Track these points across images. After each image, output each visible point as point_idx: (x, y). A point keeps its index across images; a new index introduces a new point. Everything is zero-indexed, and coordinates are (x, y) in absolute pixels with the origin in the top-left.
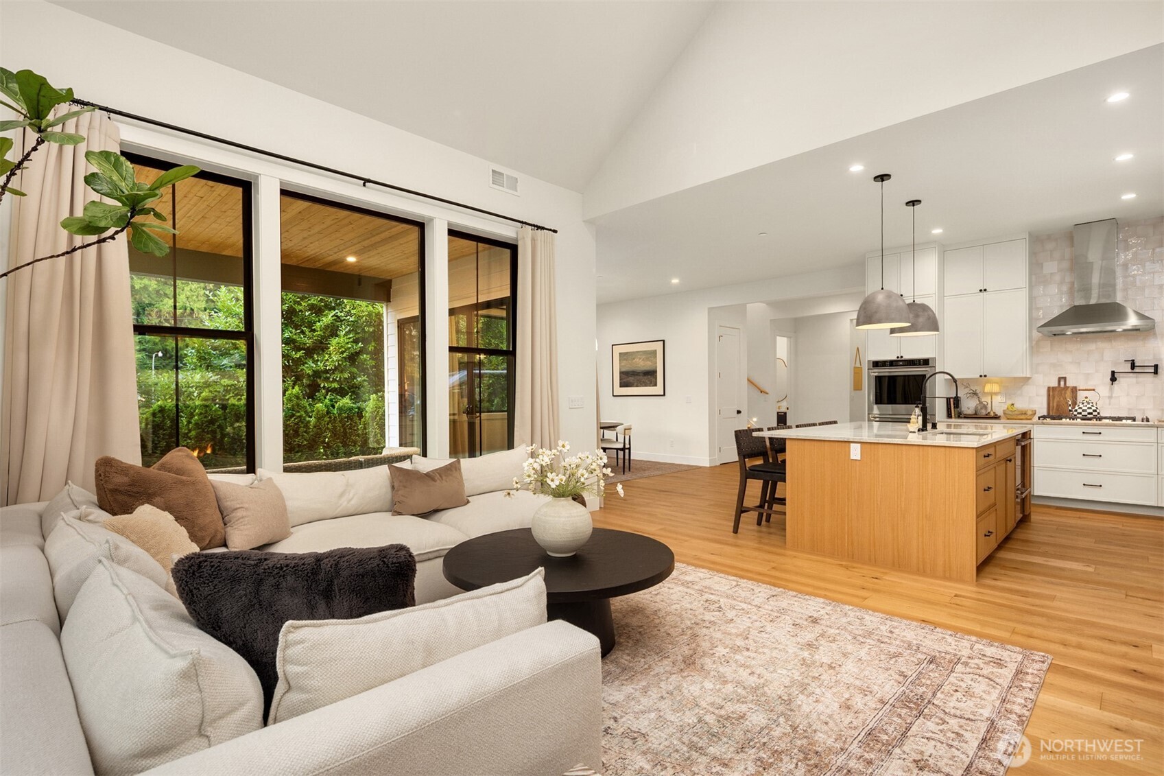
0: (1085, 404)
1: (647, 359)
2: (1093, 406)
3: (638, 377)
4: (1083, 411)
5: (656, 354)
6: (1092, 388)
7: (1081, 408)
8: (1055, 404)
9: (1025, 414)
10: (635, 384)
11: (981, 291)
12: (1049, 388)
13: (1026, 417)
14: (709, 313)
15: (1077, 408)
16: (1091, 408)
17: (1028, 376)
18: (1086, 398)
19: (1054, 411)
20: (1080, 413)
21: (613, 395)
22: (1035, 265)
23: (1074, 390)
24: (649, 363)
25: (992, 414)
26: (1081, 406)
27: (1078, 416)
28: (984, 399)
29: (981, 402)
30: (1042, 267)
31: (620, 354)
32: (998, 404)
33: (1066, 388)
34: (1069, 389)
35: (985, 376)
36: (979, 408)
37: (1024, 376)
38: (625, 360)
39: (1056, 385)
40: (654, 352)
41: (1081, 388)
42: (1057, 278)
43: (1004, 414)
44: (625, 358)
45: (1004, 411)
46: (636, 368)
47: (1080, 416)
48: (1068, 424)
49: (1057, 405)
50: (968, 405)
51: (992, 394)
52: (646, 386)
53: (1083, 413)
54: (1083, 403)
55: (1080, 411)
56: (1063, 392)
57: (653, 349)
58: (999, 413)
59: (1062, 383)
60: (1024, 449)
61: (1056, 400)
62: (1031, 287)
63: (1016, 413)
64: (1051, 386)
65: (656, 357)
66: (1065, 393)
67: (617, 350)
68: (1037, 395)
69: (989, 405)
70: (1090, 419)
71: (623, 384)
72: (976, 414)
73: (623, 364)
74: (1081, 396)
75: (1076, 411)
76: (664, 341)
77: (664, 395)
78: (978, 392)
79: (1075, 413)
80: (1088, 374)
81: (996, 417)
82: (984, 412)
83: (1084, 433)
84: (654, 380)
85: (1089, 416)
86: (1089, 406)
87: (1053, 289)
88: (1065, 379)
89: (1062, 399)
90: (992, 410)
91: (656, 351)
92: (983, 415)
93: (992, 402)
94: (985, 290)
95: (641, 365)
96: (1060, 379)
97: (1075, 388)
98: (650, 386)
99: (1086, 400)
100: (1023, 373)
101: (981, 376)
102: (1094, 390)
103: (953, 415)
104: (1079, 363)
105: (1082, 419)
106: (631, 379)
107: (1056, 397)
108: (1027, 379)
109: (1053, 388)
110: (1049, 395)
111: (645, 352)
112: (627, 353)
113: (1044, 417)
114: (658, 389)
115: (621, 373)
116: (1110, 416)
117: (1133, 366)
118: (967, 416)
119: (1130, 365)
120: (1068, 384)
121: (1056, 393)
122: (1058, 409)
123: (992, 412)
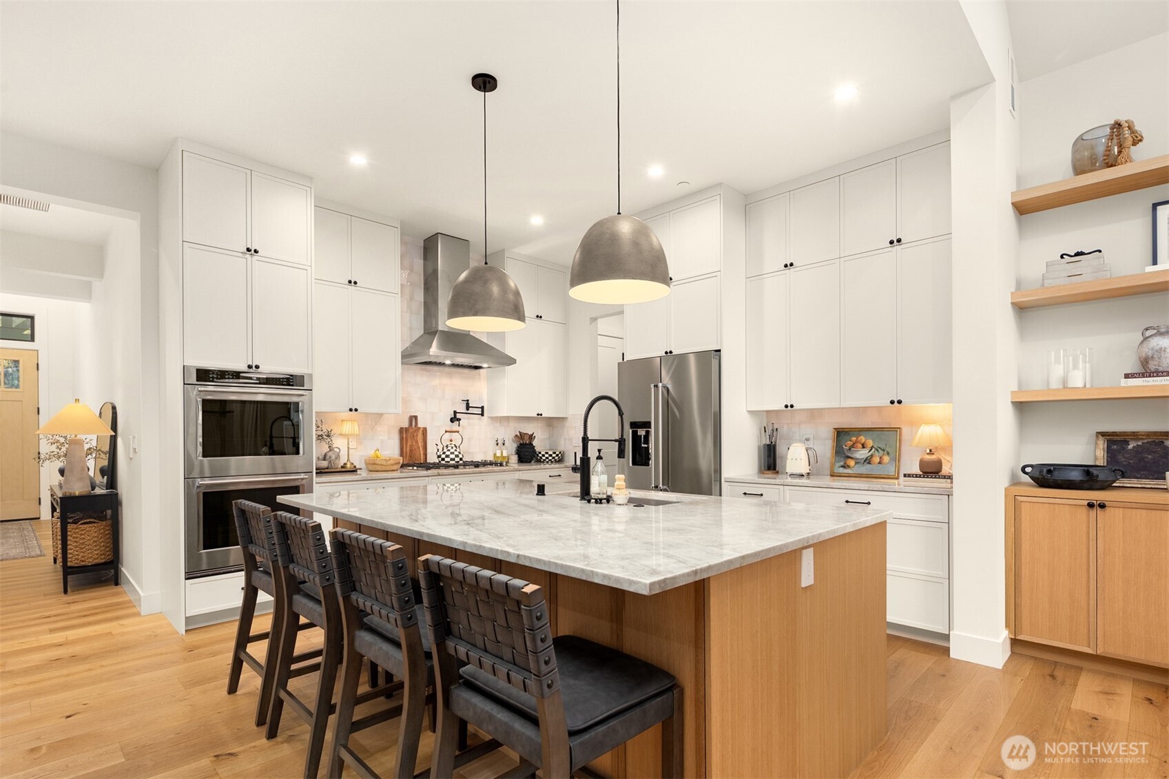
0: (448, 448)
2: (456, 450)
8: (408, 449)
11: (350, 282)
12: (401, 429)
16: (453, 453)
18: (451, 440)
19: (408, 458)
20: (444, 459)
23: (425, 432)
25: (349, 466)
26: (445, 450)
29: (331, 449)
33: (417, 429)
34: (421, 431)
35: (356, 410)
36: (347, 458)
39: (407, 425)
43: (364, 464)
45: (363, 460)
47: (444, 462)
49: (410, 451)
51: (349, 436)
53: (447, 459)
55: (443, 456)
56: (414, 434)
58: (359, 464)
59: (413, 423)
61: (408, 444)
64: (403, 427)
66: (417, 435)
68: (389, 440)
69: (343, 454)
72: (343, 467)
74: (430, 437)
75: (440, 456)
80: (434, 413)
81: (356, 470)
85: (451, 462)
86: (452, 450)
88: (416, 417)
89: (414, 443)
93: (348, 448)
94: (355, 283)
96: (411, 418)
97: (426, 429)
99: (451, 444)
101: (351, 410)
102: (458, 432)
104: (426, 400)
107: (409, 440)
109: (405, 429)
110: (401, 439)
116: (472, 461)
117: (468, 407)
118: (323, 471)
119: (465, 405)
120: (419, 425)
121: (409, 435)
122: (411, 456)
123: (348, 463)
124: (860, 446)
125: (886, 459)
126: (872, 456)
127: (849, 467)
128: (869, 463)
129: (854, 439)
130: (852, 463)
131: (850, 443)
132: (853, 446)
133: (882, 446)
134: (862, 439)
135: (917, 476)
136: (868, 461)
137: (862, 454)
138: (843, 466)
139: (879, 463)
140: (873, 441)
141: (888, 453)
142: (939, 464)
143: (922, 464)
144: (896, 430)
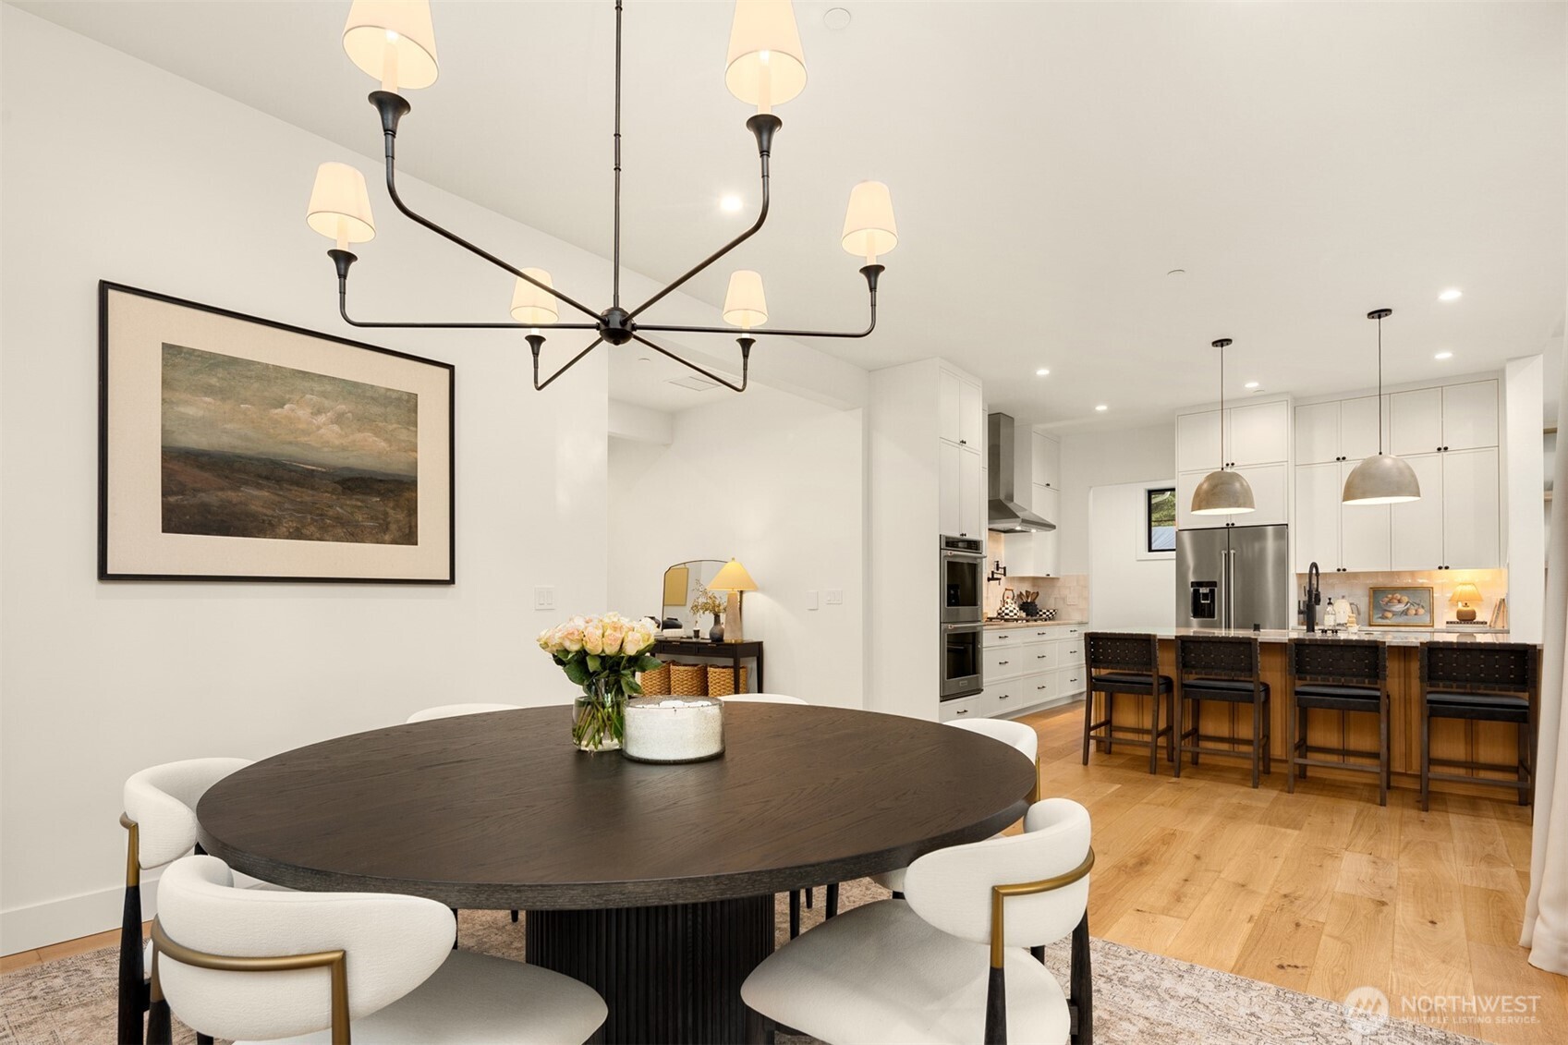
3: (307, 496)
77: (452, 581)
84: (402, 515)
114: (425, 557)
124: (1396, 601)
125: (1421, 611)
126: (1408, 609)
127: (1387, 618)
128: (1406, 614)
129: (1390, 596)
130: (1390, 615)
131: (1387, 599)
132: (1390, 601)
133: (1418, 601)
134: (1398, 596)
135: (1454, 623)
136: (1405, 613)
137: (1399, 608)
138: (1380, 618)
139: (1416, 614)
140: (1409, 597)
141: (1423, 607)
142: (1473, 614)
143: (1460, 614)
144: (1430, 590)
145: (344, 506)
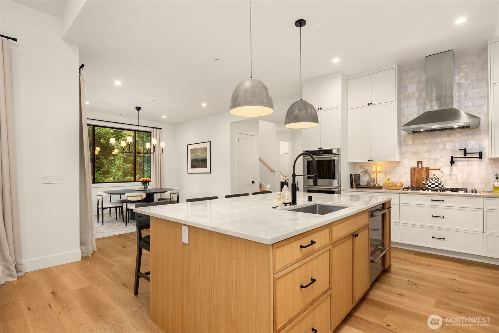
0: (434, 179)
1: (203, 152)
2: (438, 181)
3: (199, 163)
4: (432, 184)
5: (207, 149)
6: (438, 168)
7: (431, 182)
8: (415, 179)
9: (396, 186)
10: (197, 167)
11: (368, 104)
12: (411, 168)
13: (396, 188)
14: (231, 125)
15: (428, 182)
16: (437, 182)
17: (398, 160)
18: (434, 175)
19: (415, 184)
20: (430, 186)
21: (188, 173)
22: (401, 88)
23: (428, 170)
24: (204, 155)
25: (377, 185)
26: (431, 181)
27: (429, 187)
28: (373, 176)
29: (370, 178)
30: (407, 88)
31: (191, 149)
32: (381, 180)
33: (422, 168)
34: (424, 169)
35: (372, 160)
36: (369, 181)
37: (395, 160)
38: (193, 153)
39: (416, 166)
40: (206, 148)
41: (432, 168)
42: (416, 95)
43: (384, 185)
44: (193, 152)
45: (383, 183)
46: (198, 158)
47: (430, 188)
48: (422, 194)
49: (417, 180)
50: (364, 180)
51: (376, 172)
52: (202, 168)
53: (433, 186)
54: (432, 179)
55: (430, 184)
56: (420, 171)
57: (205, 147)
58: (381, 185)
59: (420, 165)
60: (384, 215)
61: (416, 177)
62: (400, 101)
63: (390, 185)
64: (413, 167)
65: (207, 151)
66: (422, 172)
67: (190, 147)
68: (404, 174)
69: (375, 180)
70: (437, 190)
71: (193, 167)
72: (368, 185)
73: (192, 155)
74: (432, 173)
75: (428, 184)
76: (210, 142)
77: (210, 173)
78: (369, 171)
79: (427, 186)
80: (437, 159)
81: (380, 188)
82: (372, 184)
83: (432, 200)
84: (206, 164)
85: (436, 188)
86: (436, 181)
87: (413, 103)
88: (421, 162)
89: (419, 176)
90: (377, 183)
91: (207, 147)
92: (371, 186)
93: (377, 177)
94: (371, 104)
95: (200, 156)
96: (418, 162)
97: (428, 168)
98: (204, 168)
99: (434, 176)
100: (394, 159)
101: (369, 161)
102: (439, 170)
103: (354, 186)
104: (430, 152)
105: (432, 190)
106: (196, 164)
107: (416, 175)
108: (398, 163)
109: (414, 168)
110: (411, 173)
111: (202, 149)
112: (194, 149)
113: (407, 188)
114: (207, 170)
115: (192, 160)
116: (450, 188)
117: (465, 153)
118: (362, 187)
119: (463, 152)
120: (423, 166)
121: (416, 172)
122: (417, 183)
123: (377, 184)
145: (202, 164)
